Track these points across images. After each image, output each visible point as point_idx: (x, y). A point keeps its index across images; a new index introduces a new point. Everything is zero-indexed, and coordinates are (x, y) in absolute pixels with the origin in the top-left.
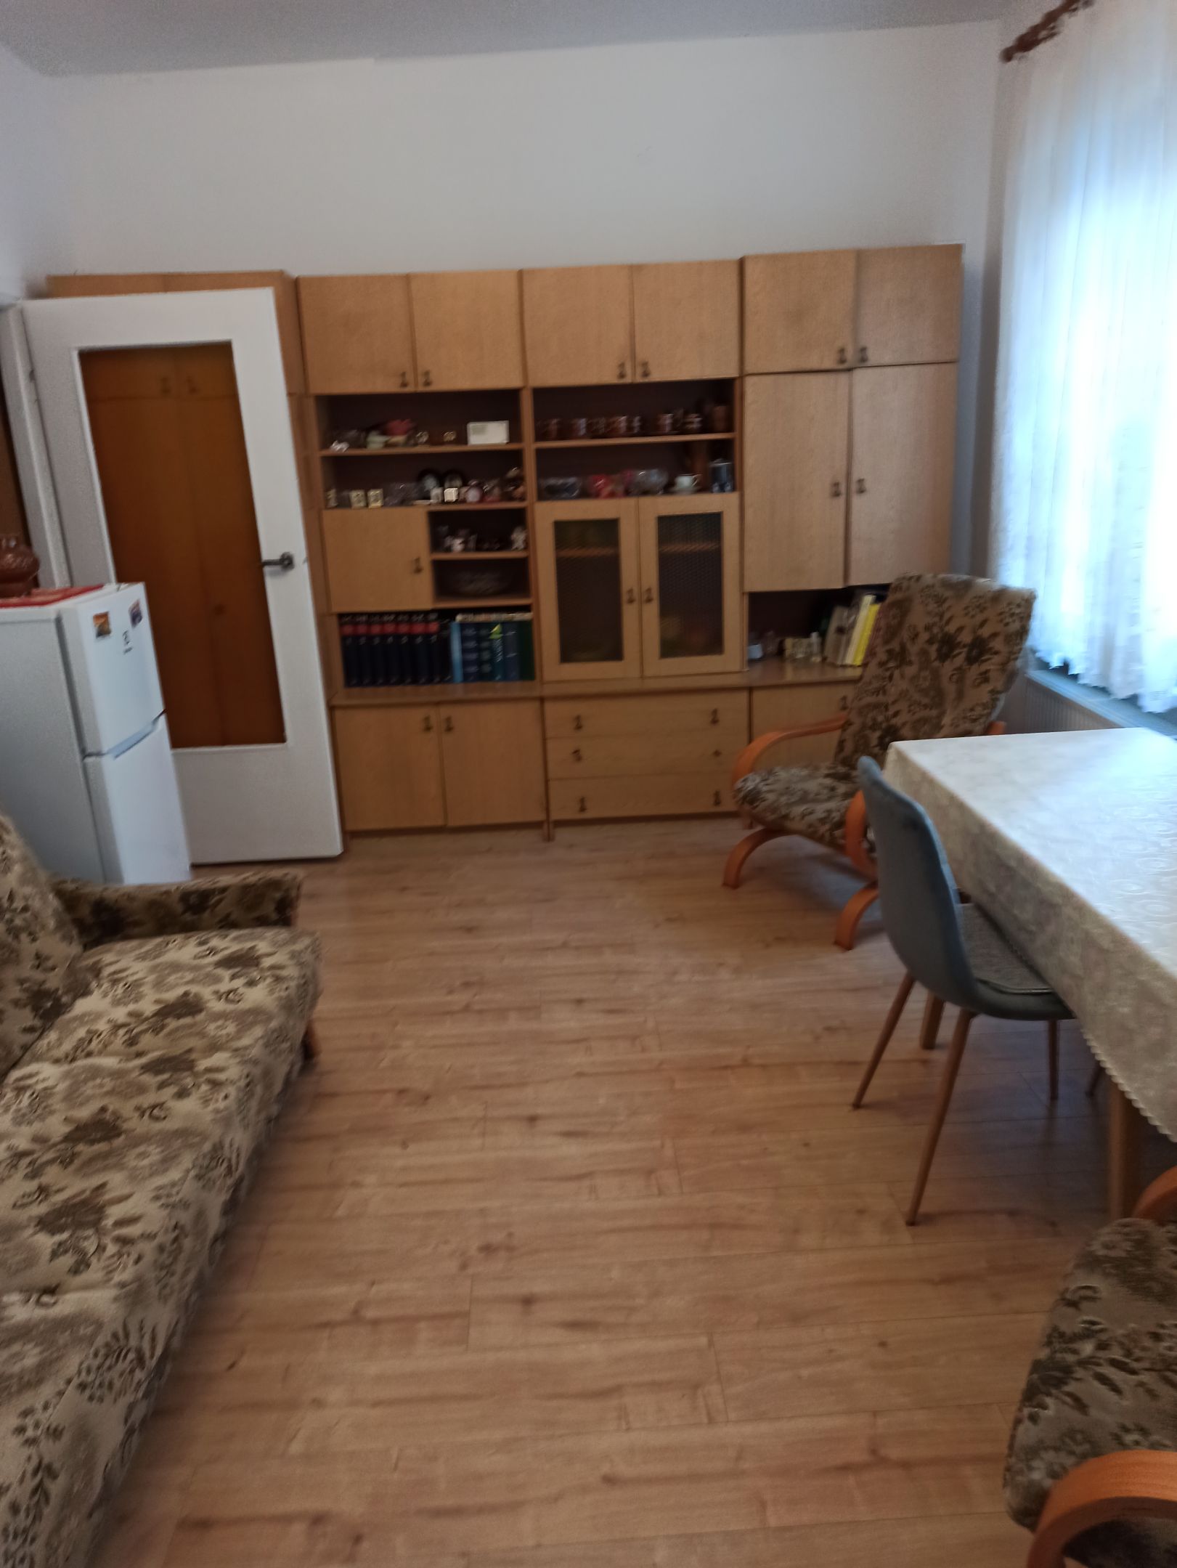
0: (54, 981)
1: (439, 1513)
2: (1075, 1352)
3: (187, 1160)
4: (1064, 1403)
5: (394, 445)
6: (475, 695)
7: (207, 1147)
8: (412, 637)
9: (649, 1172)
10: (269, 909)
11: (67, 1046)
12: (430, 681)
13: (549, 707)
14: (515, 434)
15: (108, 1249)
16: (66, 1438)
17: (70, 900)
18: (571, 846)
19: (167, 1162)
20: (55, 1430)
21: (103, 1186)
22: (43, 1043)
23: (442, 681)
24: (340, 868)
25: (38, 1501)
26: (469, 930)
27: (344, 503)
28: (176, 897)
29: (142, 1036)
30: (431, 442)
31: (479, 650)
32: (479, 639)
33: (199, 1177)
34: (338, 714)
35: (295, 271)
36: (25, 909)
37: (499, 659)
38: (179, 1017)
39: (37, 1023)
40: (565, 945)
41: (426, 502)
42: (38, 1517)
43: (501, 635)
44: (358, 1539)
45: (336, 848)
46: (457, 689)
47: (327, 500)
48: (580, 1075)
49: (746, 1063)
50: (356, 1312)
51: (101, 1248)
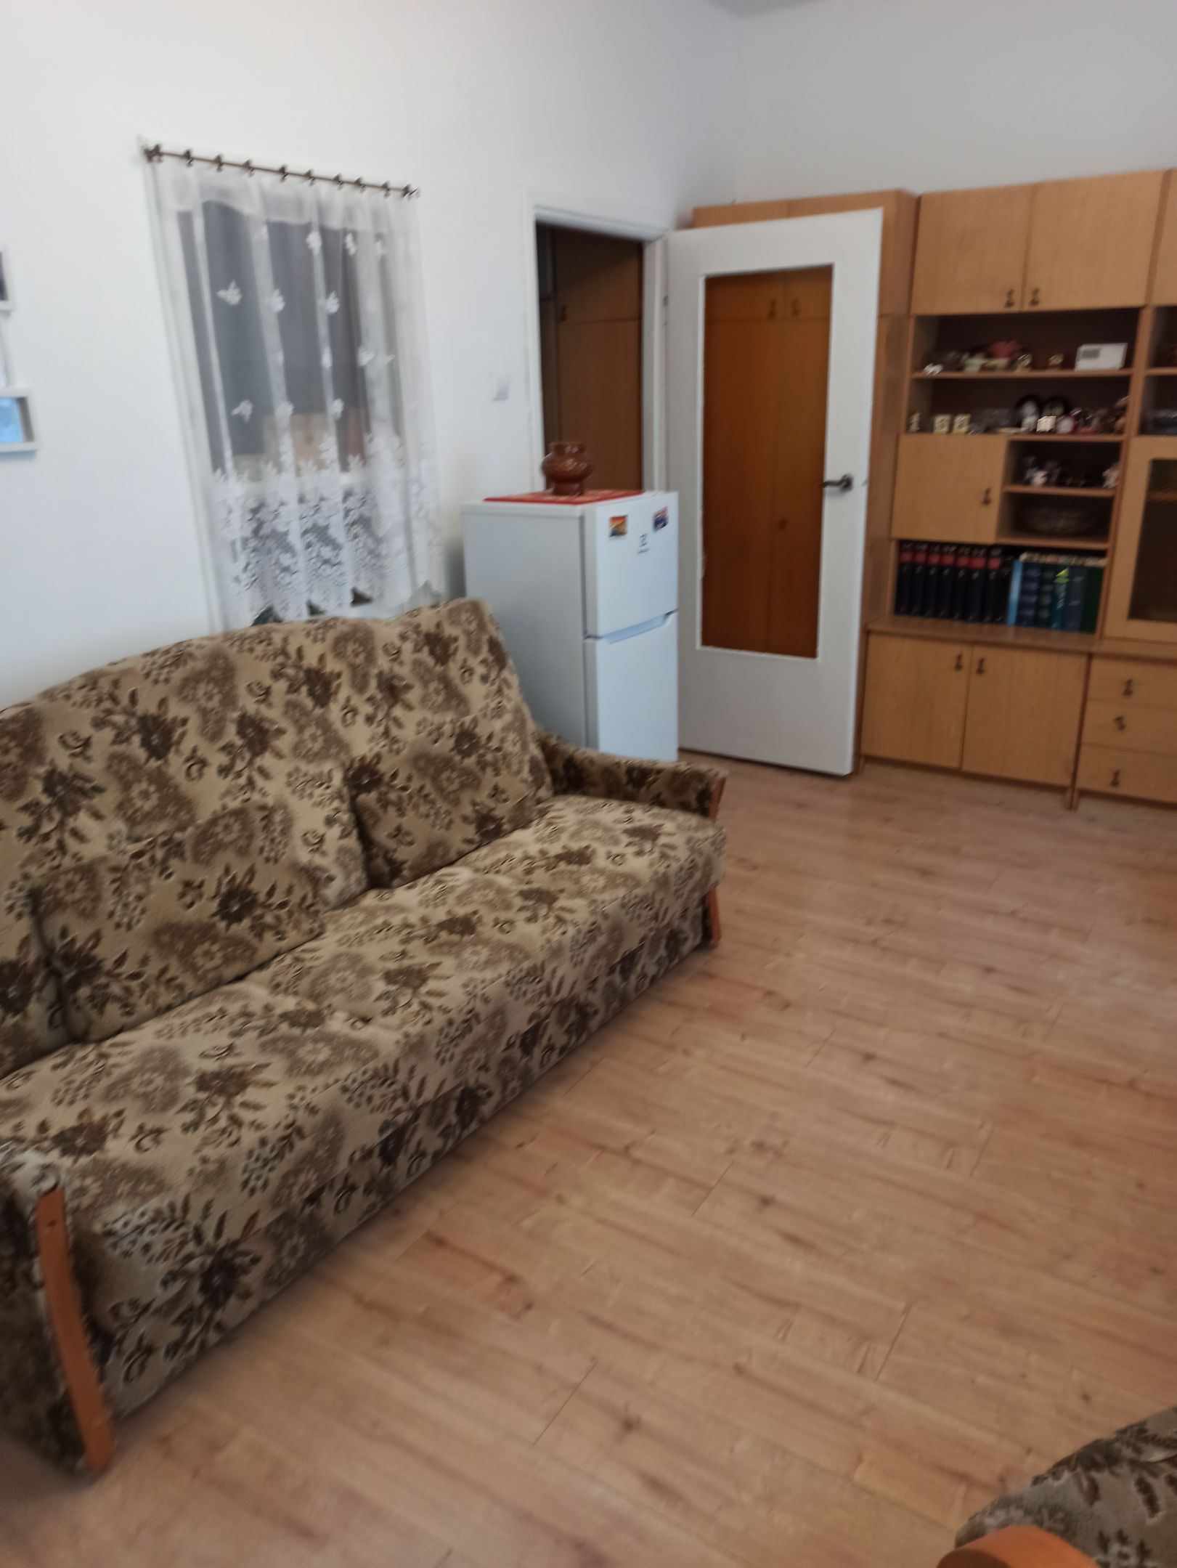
0: (502, 810)
1: (595, 1321)
2: (1138, 1451)
3: (504, 968)
4: (1080, 1484)
5: (993, 368)
6: (1027, 641)
7: (526, 965)
8: (970, 571)
9: (949, 1144)
10: (692, 797)
11: (488, 862)
12: (980, 619)
13: (1097, 665)
14: (1128, 361)
15: (412, 1007)
16: (319, 1117)
17: (550, 752)
18: (1091, 820)
19: (488, 963)
20: (313, 1108)
21: (438, 964)
22: (474, 855)
23: (993, 621)
24: (843, 787)
25: (284, 1146)
26: (924, 873)
27: (926, 427)
28: (623, 769)
29: (537, 870)
30: (1033, 366)
31: (1040, 593)
32: (1042, 582)
33: (507, 984)
34: (873, 640)
35: (917, 186)
36: (498, 749)
37: (1060, 605)
38: (570, 863)
39: (477, 838)
40: (1013, 914)
41: (1014, 431)
42: (280, 1155)
43: (1067, 580)
44: (529, 1306)
45: (846, 767)
46: (1009, 632)
47: (908, 425)
48: (942, 1035)
49: (1131, 1084)
50: (627, 1148)
51: (408, 1005)
